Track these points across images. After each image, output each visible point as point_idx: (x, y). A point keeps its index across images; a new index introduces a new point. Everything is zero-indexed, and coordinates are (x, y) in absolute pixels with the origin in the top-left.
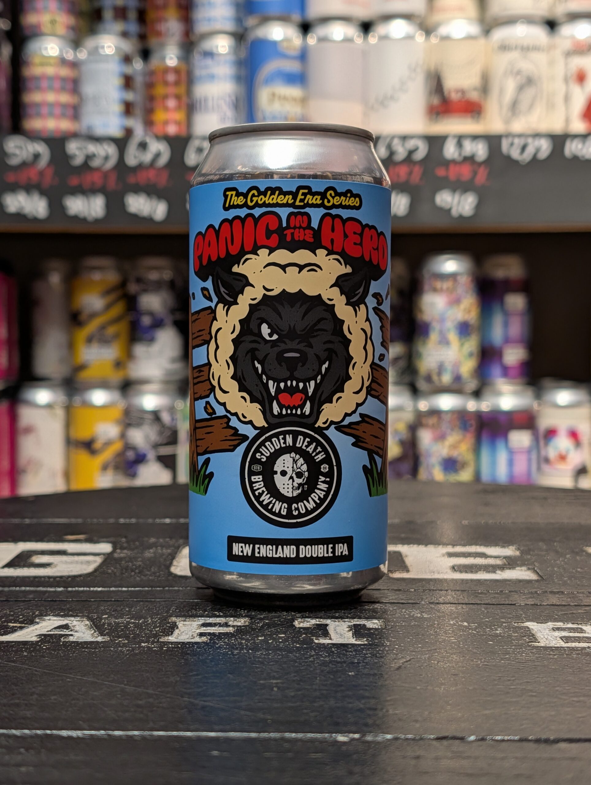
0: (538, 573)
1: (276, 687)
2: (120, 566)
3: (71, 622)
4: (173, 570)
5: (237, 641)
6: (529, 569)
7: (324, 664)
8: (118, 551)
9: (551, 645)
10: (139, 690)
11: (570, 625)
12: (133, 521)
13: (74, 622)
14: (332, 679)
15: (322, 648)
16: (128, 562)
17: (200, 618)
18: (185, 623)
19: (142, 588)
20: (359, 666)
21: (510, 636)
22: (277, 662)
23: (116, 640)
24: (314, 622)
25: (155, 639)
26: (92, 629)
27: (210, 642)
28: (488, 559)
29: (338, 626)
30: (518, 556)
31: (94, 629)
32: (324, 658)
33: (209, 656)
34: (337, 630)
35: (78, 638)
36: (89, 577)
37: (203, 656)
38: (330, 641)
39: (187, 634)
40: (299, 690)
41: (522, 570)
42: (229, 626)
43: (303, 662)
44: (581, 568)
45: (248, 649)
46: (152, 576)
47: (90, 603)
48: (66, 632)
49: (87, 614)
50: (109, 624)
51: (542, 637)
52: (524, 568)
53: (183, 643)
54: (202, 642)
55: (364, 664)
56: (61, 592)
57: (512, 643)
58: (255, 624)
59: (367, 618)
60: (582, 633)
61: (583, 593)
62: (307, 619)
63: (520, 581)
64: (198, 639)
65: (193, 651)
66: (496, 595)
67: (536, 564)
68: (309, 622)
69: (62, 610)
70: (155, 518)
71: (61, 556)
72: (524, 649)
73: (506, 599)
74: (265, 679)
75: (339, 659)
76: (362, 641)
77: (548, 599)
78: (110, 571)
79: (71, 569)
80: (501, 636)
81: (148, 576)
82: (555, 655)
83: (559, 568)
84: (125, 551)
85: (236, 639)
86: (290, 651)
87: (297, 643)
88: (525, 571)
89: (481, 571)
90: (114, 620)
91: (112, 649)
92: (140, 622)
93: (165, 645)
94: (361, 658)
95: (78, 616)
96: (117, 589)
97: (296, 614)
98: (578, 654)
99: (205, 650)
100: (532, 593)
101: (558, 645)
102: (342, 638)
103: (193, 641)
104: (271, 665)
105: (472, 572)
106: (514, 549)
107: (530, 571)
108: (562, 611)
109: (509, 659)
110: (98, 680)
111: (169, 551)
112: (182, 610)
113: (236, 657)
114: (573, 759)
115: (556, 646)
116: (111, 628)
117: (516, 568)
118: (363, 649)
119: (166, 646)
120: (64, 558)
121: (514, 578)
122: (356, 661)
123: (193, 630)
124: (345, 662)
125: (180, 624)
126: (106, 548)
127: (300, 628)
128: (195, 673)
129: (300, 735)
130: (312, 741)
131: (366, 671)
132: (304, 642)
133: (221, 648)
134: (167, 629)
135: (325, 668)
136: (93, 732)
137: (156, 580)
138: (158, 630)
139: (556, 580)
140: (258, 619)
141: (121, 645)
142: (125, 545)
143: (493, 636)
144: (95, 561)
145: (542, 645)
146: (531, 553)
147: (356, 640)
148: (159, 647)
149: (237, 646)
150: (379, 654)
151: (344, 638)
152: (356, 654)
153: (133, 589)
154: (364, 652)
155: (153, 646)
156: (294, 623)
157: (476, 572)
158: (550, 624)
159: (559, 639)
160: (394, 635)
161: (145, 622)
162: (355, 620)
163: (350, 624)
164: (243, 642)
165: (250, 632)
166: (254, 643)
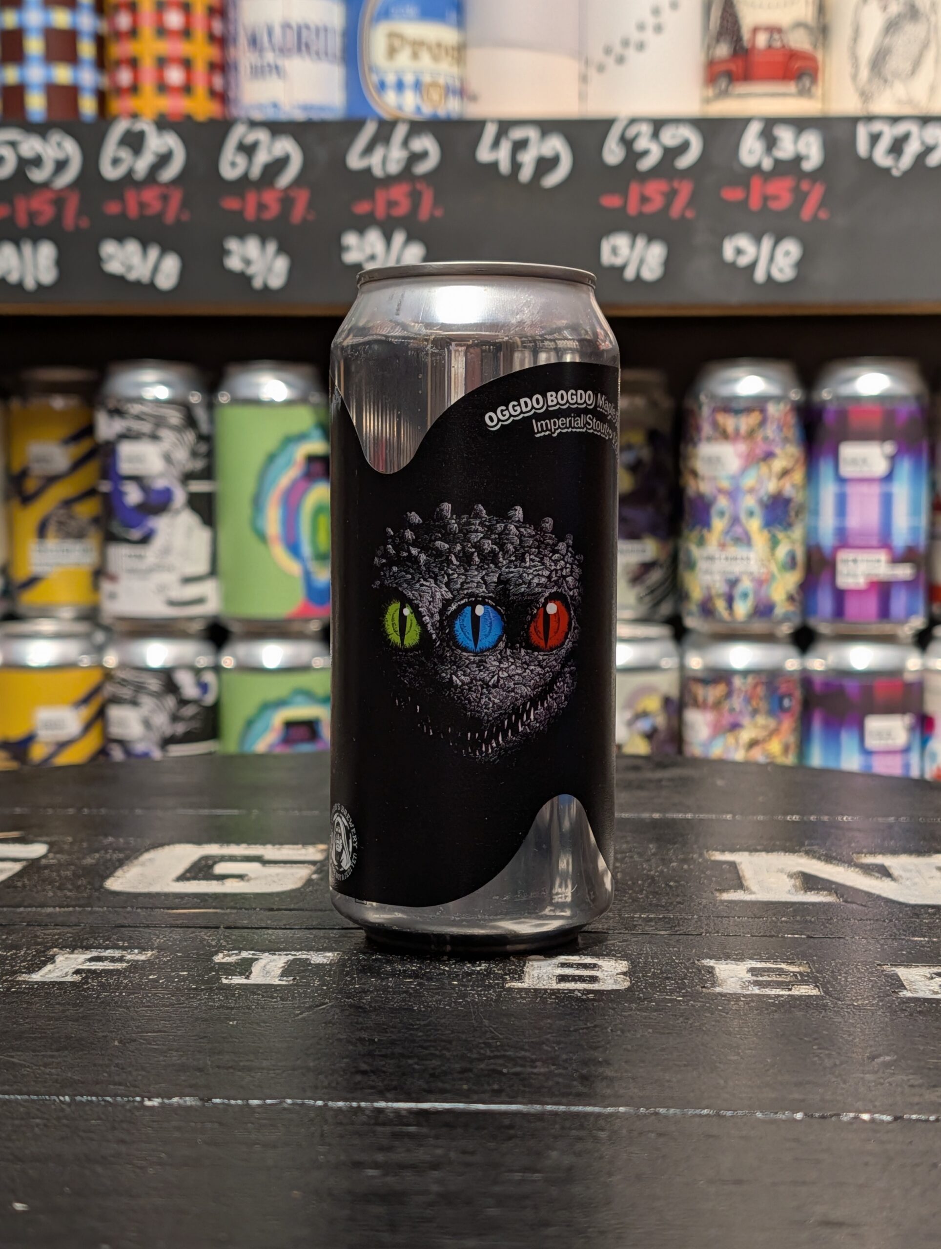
2: (39, 877)
4: (109, 883)
5: (118, 981)
7: (208, 1010)
8: (51, 855)
9: (537, 987)
11: (587, 960)
14: (201, 1029)
15: (225, 989)
16: (52, 871)
17: (94, 950)
18: (71, 956)
24: (245, 954)
25: (10, 977)
29: (273, 961)
32: (214, 1002)
33: (64, 999)
34: (268, 967)
38: (243, 981)
39: (60, 971)
42: (124, 960)
44: (676, 881)
45: (124, 990)
46: (72, 891)
53: (44, 983)
55: (260, 1010)
57: (483, 983)
58: (160, 959)
59: (318, 950)
60: (593, 970)
62: (235, 952)
64: (69, 979)
65: (50, 992)
68: (238, 955)
75: (232, 1005)
76: (287, 981)
78: (19, 884)
81: (65, 892)
82: (524, 998)
84: (58, 856)
85: (119, 978)
86: (178, 993)
87: (196, 982)
92: (9, 954)
93: (18, 984)
97: (228, 944)
98: (557, 998)
99: (65, 992)
101: (546, 987)
102: (264, 977)
103: (60, 980)
104: (137, 1012)
111: (121, 856)
112: (77, 938)
113: (99, 1001)
115: (543, 987)
118: (276, 990)
119: (18, 987)
123: (72, 967)
124: (238, 1008)
125: (61, 958)
126: (37, 850)
127: (216, 964)
131: (256, 1019)
132: (208, 981)
133: (89, 989)
134: (36, 963)
135: (205, 1015)
137: (74, 896)
138: (24, 966)
140: (170, 951)
142: (66, 847)
144: (10, 869)
145: (525, 985)
147: (280, 980)
148: (7, 988)
149: (112, 987)
151: (267, 976)
152: (263, 996)
153: (32, 909)
154: (275, 995)
156: (213, 958)
158: (562, 959)
159: (555, 978)
160: (335, 972)
161: (15, 954)
162: (300, 953)
163: (291, 958)
164: (125, 982)
165: (144, 968)
166: (138, 983)
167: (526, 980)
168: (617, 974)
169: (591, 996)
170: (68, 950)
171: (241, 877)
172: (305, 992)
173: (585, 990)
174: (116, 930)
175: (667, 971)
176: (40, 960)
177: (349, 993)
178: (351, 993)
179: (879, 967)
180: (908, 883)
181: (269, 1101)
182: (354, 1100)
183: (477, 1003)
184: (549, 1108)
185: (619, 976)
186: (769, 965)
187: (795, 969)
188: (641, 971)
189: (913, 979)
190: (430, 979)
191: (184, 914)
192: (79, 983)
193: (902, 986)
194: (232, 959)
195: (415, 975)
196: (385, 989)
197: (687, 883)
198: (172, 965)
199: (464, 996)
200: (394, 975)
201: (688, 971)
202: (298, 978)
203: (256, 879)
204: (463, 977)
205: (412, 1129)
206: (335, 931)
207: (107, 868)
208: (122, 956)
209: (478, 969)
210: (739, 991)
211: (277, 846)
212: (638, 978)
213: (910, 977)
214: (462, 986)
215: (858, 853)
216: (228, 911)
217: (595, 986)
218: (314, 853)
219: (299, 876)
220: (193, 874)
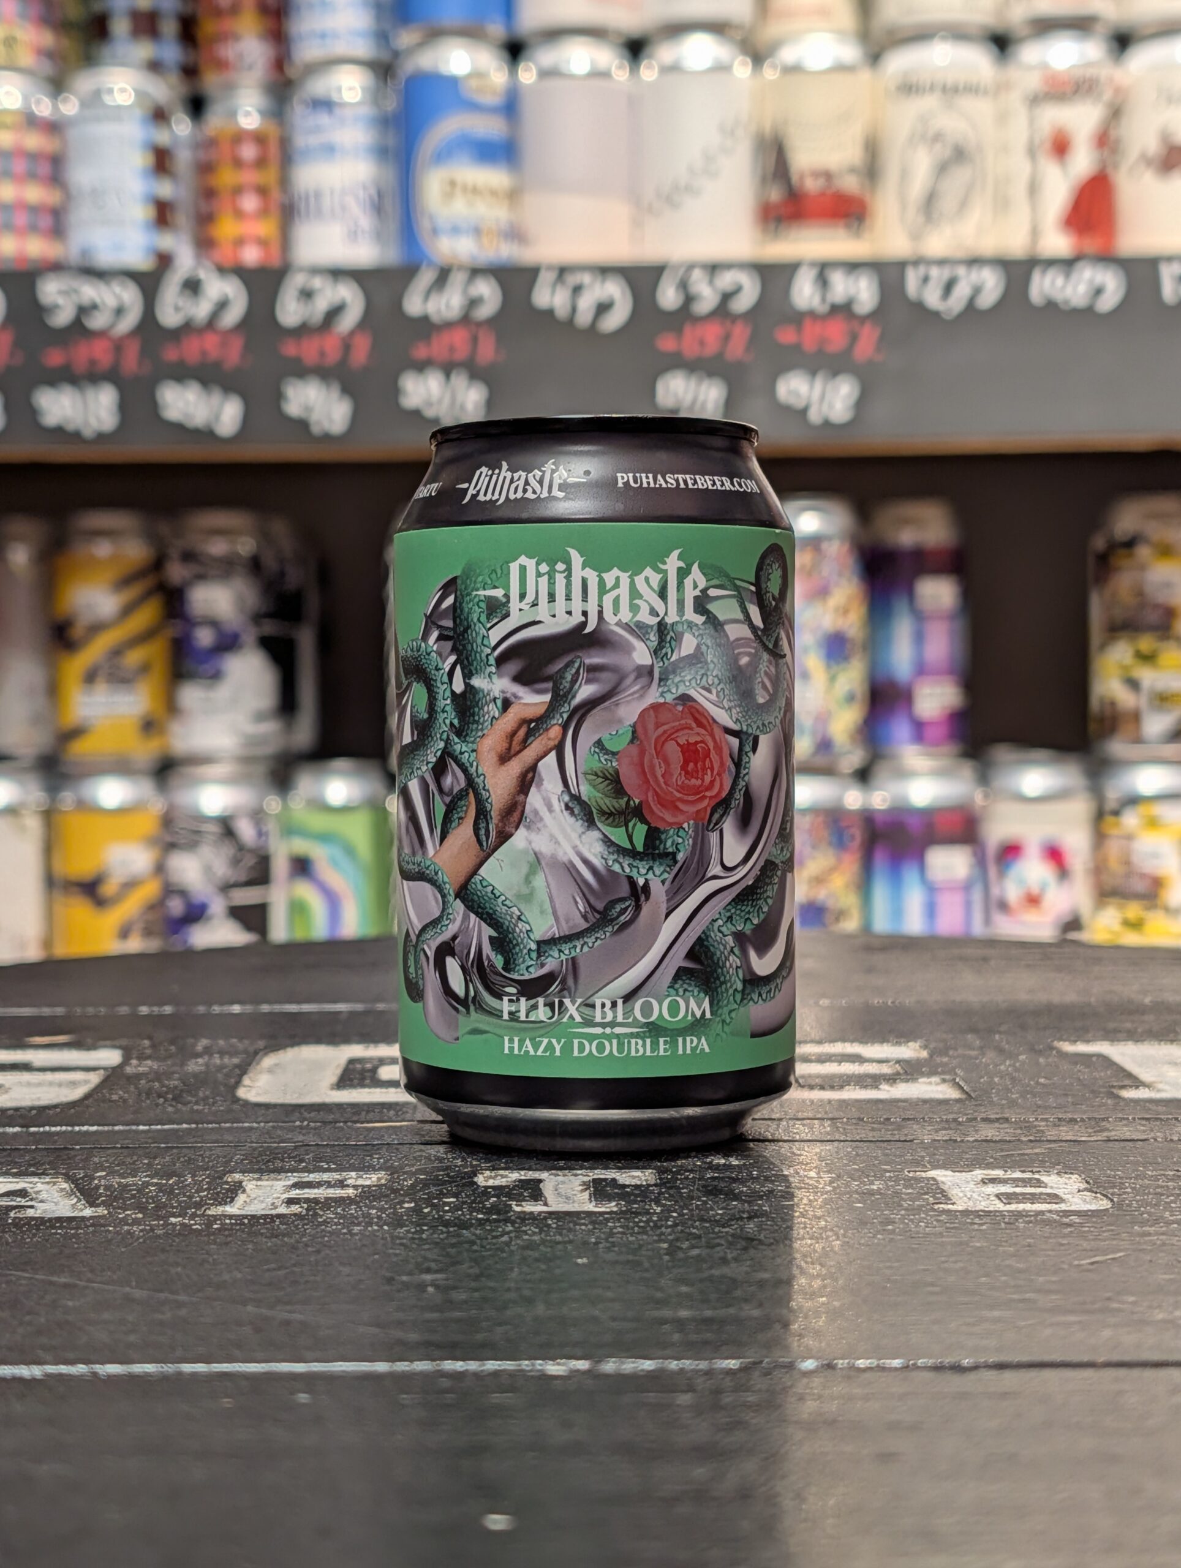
0: (961, 1088)
1: (431, 1285)
2: (137, 1088)
3: (31, 1186)
4: (242, 1093)
5: (361, 1210)
6: (944, 1081)
7: (530, 1246)
8: (134, 1062)
9: (977, 1209)
10: (162, 1294)
11: (1018, 1175)
12: (168, 1009)
13: (39, 1185)
14: (543, 1271)
15: (528, 1219)
16: (153, 1080)
17: (290, 1174)
18: (259, 1183)
19: (178, 1124)
20: (598, 1249)
21: (897, 1194)
22: (437, 1244)
23: (120, 1214)
24: (514, 1176)
25: (197, 1209)
26: (73, 1197)
27: (307, 1214)
28: (867, 1064)
29: (563, 1183)
30: (926, 1060)
31: (76, 1197)
32: (531, 1236)
33: (303, 1235)
34: (560, 1190)
35: (45, 1211)
36: (73, 1108)
37: (291, 1237)
38: (544, 1209)
39: (262, 1202)
40: (476, 1290)
41: (930, 1083)
42: (348, 1186)
43: (489, 1244)
44: (1047, 1078)
45: (381, 1222)
46: (199, 1105)
47: (72, 1153)
48: (23, 1202)
49: (64, 1171)
50: (107, 1188)
51: (961, 1195)
52: (935, 1079)
53: (253, 1216)
54: (291, 1215)
55: (608, 1245)
56: (15, 1134)
57: (902, 1206)
58: (398, 1182)
59: (620, 1168)
60: (1040, 1187)
61: (1046, 1120)
62: (501, 1172)
63: (925, 1101)
64: (283, 1210)
65: (273, 1229)
66: (875, 1126)
67: (958, 1071)
68: (506, 1176)
69: (15, 1164)
70: (211, 1005)
71: (19, 1073)
72: (923, 1216)
73: (896, 1132)
74: (410, 1274)
75: (558, 1238)
76: (607, 1207)
77: (977, 1131)
78: (115, 1097)
79: (38, 1096)
80: (880, 1194)
81: (189, 1106)
82: (982, 1224)
83: (1001, 1077)
84: (149, 1062)
85: (360, 1207)
86: (464, 1225)
87: (479, 1211)
88: (937, 1084)
89: (849, 1085)
90: (118, 1180)
91: (111, 1229)
92: (171, 1182)
93: (215, 1221)
94: (603, 1236)
95: (47, 1175)
96: (128, 1128)
97: (484, 1163)
99: (296, 1227)
100: (947, 1121)
101: (991, 1209)
102: (569, 1204)
103: (274, 1212)
104: (424, 1250)
105: (832, 1088)
106: (918, 1047)
107: (946, 1084)
108: (1002, 1150)
109: (893, 1232)
110: (81, 1280)
111: (236, 1061)
112: (255, 1160)
113: (357, 1238)
114: (1005, 1395)
115: (987, 1209)
116: (111, 1195)
117: (920, 1080)
118: (607, 1220)
119: (218, 1222)
120: (26, 1076)
121: (915, 1096)
122: (593, 1240)
123: (275, 1196)
124: (570, 1242)
125: (250, 1185)
126: (110, 1057)
127: (486, 1187)
128: (273, 1266)
129: (473, 1366)
130: (496, 1374)
131: (611, 1256)
132: (494, 1209)
133: (329, 1223)
134: (223, 1194)
135: (530, 1253)
136: (63, 1369)
137: (206, 1111)
138: (205, 1196)
139: (995, 1099)
140: (405, 1173)
141: (130, 1221)
142: (148, 1052)
143: (864, 1194)
144: (86, 1082)
145: (960, 1208)
146: (951, 1053)
147: (597, 1207)
148: (204, 1224)
149: (360, 1219)
150: (639, 1227)
151: (574, 1202)
152: (594, 1227)
153: (159, 1127)
155: (192, 1222)
156: (476, 1179)
157: (841, 1087)
158: (979, 1174)
159: (994, 1198)
160: (671, 1195)
161: (179, 1182)
162: (596, 1171)
163: (586, 1179)
164: (371, 1211)
165: (387, 1196)
166: (395, 1213)
168: (1079, 1191)
169: (1074, 1218)
170: (252, 1175)
172: (651, 1221)
173: (1057, 1212)
174: (302, 1149)
177: (715, 1221)
178: (719, 1221)
185: (1085, 1193)
188: (1114, 1187)
191: (382, 1128)
196: (764, 1214)
198: (423, 1189)
200: (761, 1198)
207: (228, 1076)
208: (342, 1180)
217: (1063, 1207)
220: (356, 1081)
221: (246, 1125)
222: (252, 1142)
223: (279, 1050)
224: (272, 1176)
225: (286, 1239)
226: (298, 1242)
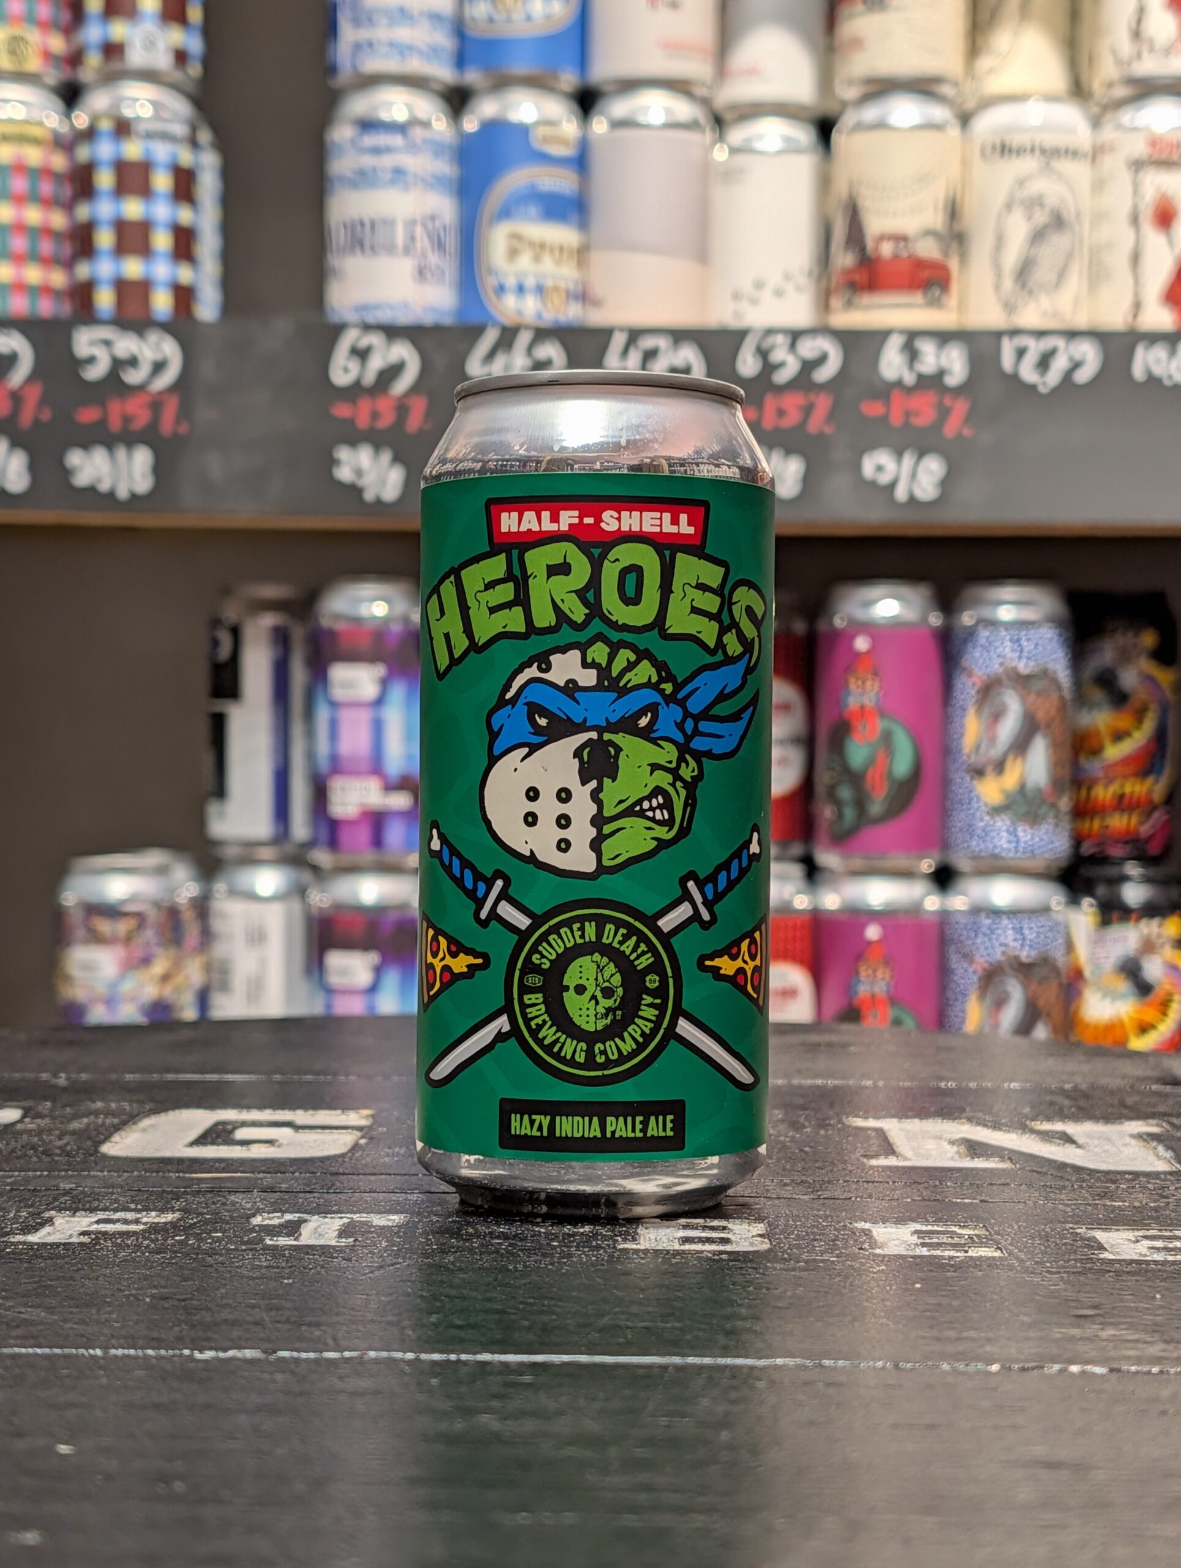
2: (17, 1141)
4: (109, 1149)
5: (137, 1241)
8: (27, 1120)
12: (86, 1077)
15: (271, 1250)
16: (32, 1136)
17: (100, 1212)
18: (72, 1219)
19: (33, 1171)
24: (288, 1217)
29: (325, 1223)
32: (261, 1261)
33: (75, 1258)
34: (321, 1228)
37: (64, 1259)
38: (292, 1242)
39: (61, 1233)
40: (183, 1300)
42: (140, 1222)
45: (146, 1251)
51: (653, 1238)
53: (45, 1244)
58: (184, 1221)
59: (380, 1213)
60: (722, 1232)
62: (277, 1214)
64: (75, 1240)
65: (54, 1253)
68: (280, 1217)
70: (124, 1073)
75: (284, 1264)
76: (344, 1242)
82: (642, 1258)
84: (39, 1121)
85: (137, 1239)
86: (213, 1253)
87: (234, 1243)
93: (11, 1245)
97: (267, 1207)
98: (683, 1258)
99: (74, 1252)
101: (668, 1248)
102: (317, 1239)
103: (64, 1241)
111: (116, 1121)
112: (77, 1201)
115: (664, 1248)
118: (337, 1251)
119: (13, 1247)
123: (76, 1229)
124: (291, 1267)
125: (61, 1221)
126: (10, 1115)
127: (257, 1225)
129: (133, 1352)
131: (315, 1278)
132: (248, 1242)
133: (103, 1250)
134: (30, 1225)
137: (64, 1161)
138: (17, 1229)
140: (195, 1213)
142: (45, 1112)
145: (642, 1247)
147: (338, 1242)
149: (130, 1248)
151: (322, 1238)
153: (16, 1173)
154: (335, 1255)
156: (251, 1220)
158: (683, 1221)
159: (676, 1241)
160: (405, 1234)
161: (3, 1216)
162: (358, 1215)
163: (346, 1221)
164: (144, 1242)
165: (168, 1230)
166: (162, 1244)
167: (642, 1241)
168: (753, 1237)
169: (724, 1257)
170: (67, 1212)
171: (270, 1142)
172: (371, 1253)
173: (715, 1251)
175: (813, 1233)
176: (37, 1223)
179: (1071, 1231)
180: (1096, 1150)
181: (347, 1354)
182: (452, 1352)
183: (585, 1263)
184: (691, 1360)
185: (755, 1238)
186: (936, 1228)
187: (971, 1232)
188: (782, 1233)
189: (1114, 1243)
190: (525, 1239)
192: (89, 1243)
193: (1101, 1248)
194: (276, 1222)
195: (505, 1237)
197: (827, 1149)
198: (201, 1226)
199: (570, 1256)
201: (839, 1232)
202: (360, 1239)
203: (288, 1144)
204: (564, 1239)
205: (527, 1379)
206: (398, 1195)
207: (103, 1134)
208: (139, 1218)
209: (582, 1230)
210: (904, 1253)
211: (311, 1112)
212: (779, 1239)
213: (1111, 1240)
214: (565, 1246)
215: (1033, 1120)
216: (261, 1175)
217: (728, 1248)
218: (357, 1118)
219: (342, 1142)
220: (209, 1139)
221: (92, 1173)
222: (86, 1186)
223: (159, 1113)
224: (83, 1213)
225: (58, 1261)
226: (66, 1263)
